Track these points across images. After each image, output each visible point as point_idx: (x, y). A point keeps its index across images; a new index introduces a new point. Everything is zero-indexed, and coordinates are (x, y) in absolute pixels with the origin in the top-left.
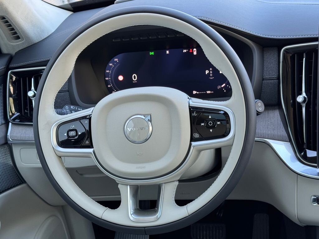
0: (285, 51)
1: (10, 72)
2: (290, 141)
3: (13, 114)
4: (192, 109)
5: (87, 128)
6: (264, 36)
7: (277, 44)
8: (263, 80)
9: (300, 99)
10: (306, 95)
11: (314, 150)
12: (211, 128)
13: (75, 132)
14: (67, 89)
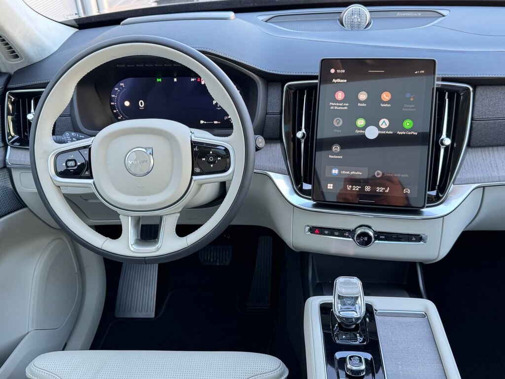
0: (288, 87)
1: (7, 93)
2: (289, 174)
3: (13, 137)
4: (194, 144)
5: (87, 159)
6: (269, 71)
7: (281, 80)
8: (267, 114)
9: (299, 135)
10: (305, 131)
11: (310, 183)
12: (211, 163)
13: (74, 162)
14: (69, 113)
